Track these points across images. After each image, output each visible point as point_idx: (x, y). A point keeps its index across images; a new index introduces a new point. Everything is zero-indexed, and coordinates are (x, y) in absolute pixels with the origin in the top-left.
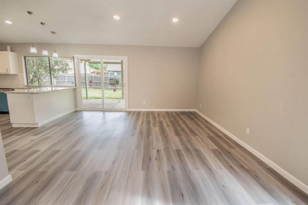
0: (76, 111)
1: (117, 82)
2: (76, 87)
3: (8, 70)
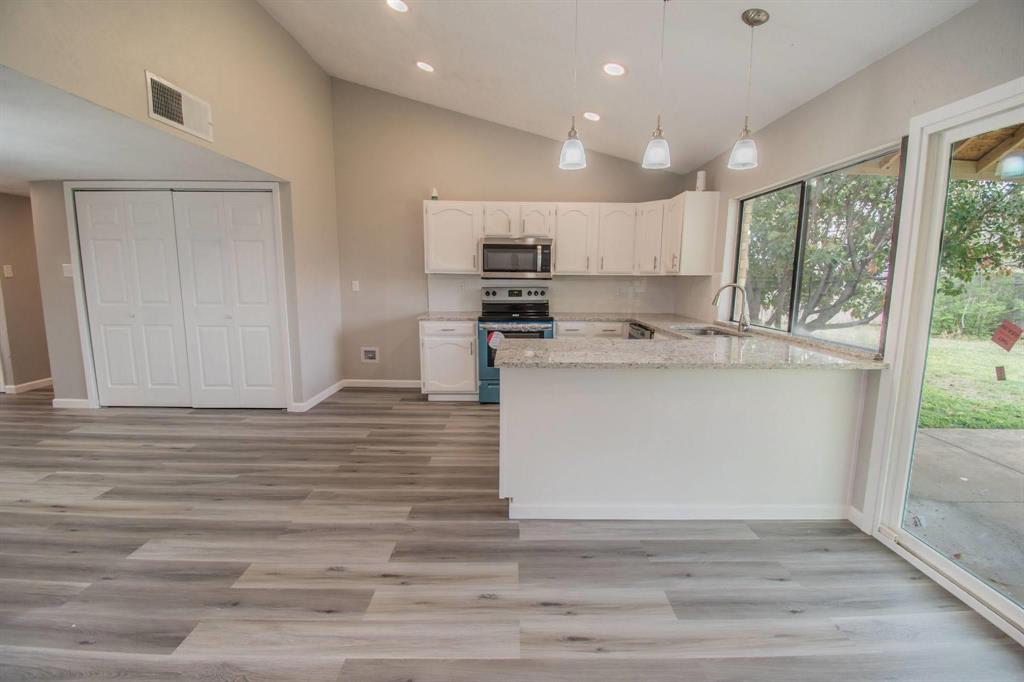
2: (879, 358)
3: (677, 262)
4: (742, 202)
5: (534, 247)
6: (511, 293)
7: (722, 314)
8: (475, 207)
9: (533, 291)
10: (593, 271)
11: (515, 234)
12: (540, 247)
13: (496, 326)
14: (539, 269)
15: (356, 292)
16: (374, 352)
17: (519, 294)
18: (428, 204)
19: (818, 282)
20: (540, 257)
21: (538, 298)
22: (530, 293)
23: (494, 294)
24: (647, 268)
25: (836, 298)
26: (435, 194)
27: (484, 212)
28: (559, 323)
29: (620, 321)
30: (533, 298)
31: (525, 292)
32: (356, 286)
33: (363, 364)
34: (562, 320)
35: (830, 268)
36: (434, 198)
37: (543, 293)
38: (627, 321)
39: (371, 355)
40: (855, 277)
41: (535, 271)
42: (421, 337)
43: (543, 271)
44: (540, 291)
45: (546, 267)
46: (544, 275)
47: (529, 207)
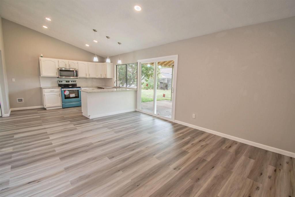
0: (136, 111)
1: (166, 86)
2: (137, 89)
3: (106, 75)
4: (117, 65)
5: (73, 71)
6: (67, 82)
7: (115, 85)
8: (56, 60)
9: (72, 81)
10: (88, 77)
11: (68, 68)
12: (75, 71)
13: (67, 89)
14: (75, 76)
15: (14, 82)
16: (22, 99)
17: (69, 82)
18: (40, 58)
19: (129, 79)
20: (75, 73)
21: (74, 83)
22: (72, 82)
23: (62, 82)
24: (99, 76)
25: (131, 82)
26: (42, 56)
27: (58, 62)
28: (82, 88)
29: (95, 87)
30: (72, 83)
31: (70, 81)
32: (14, 80)
33: (18, 103)
34: (83, 87)
35: (130, 77)
36: (41, 57)
37: (75, 82)
38: (97, 87)
39: (21, 100)
40: (134, 79)
41: (74, 76)
42: (43, 93)
43: (76, 76)
44: (74, 81)
45: (77, 76)
46: (76, 77)
47: (71, 61)
